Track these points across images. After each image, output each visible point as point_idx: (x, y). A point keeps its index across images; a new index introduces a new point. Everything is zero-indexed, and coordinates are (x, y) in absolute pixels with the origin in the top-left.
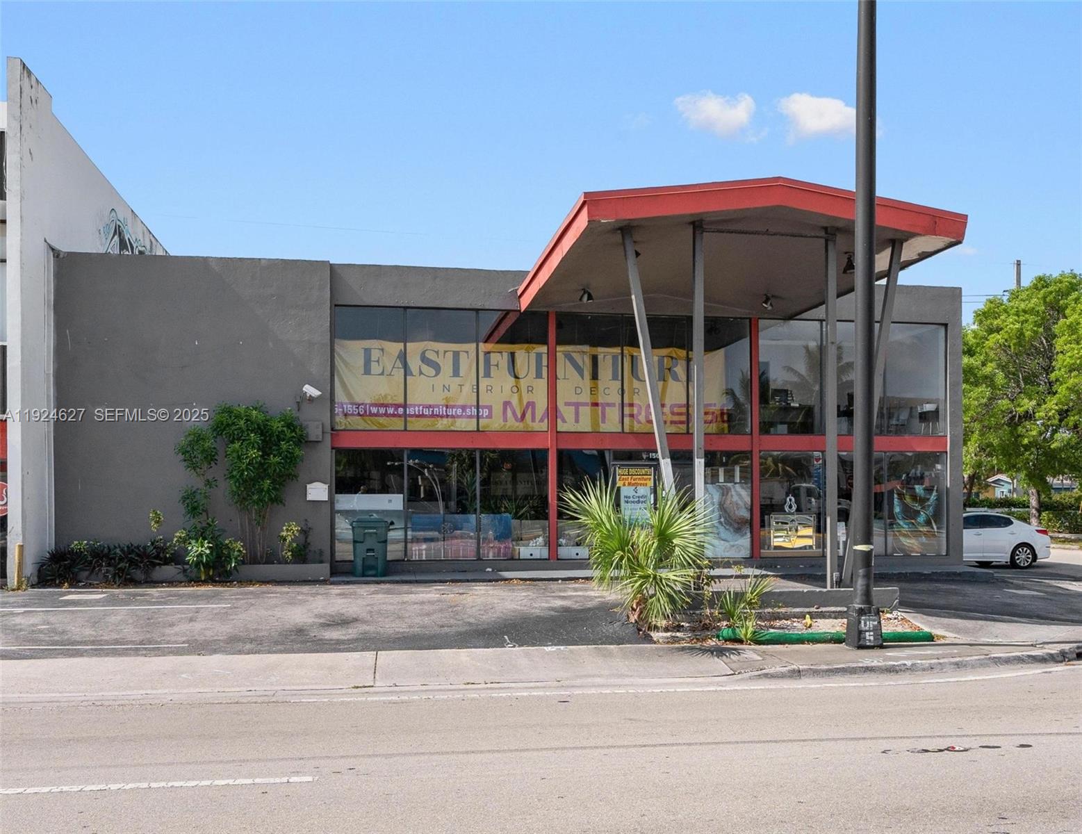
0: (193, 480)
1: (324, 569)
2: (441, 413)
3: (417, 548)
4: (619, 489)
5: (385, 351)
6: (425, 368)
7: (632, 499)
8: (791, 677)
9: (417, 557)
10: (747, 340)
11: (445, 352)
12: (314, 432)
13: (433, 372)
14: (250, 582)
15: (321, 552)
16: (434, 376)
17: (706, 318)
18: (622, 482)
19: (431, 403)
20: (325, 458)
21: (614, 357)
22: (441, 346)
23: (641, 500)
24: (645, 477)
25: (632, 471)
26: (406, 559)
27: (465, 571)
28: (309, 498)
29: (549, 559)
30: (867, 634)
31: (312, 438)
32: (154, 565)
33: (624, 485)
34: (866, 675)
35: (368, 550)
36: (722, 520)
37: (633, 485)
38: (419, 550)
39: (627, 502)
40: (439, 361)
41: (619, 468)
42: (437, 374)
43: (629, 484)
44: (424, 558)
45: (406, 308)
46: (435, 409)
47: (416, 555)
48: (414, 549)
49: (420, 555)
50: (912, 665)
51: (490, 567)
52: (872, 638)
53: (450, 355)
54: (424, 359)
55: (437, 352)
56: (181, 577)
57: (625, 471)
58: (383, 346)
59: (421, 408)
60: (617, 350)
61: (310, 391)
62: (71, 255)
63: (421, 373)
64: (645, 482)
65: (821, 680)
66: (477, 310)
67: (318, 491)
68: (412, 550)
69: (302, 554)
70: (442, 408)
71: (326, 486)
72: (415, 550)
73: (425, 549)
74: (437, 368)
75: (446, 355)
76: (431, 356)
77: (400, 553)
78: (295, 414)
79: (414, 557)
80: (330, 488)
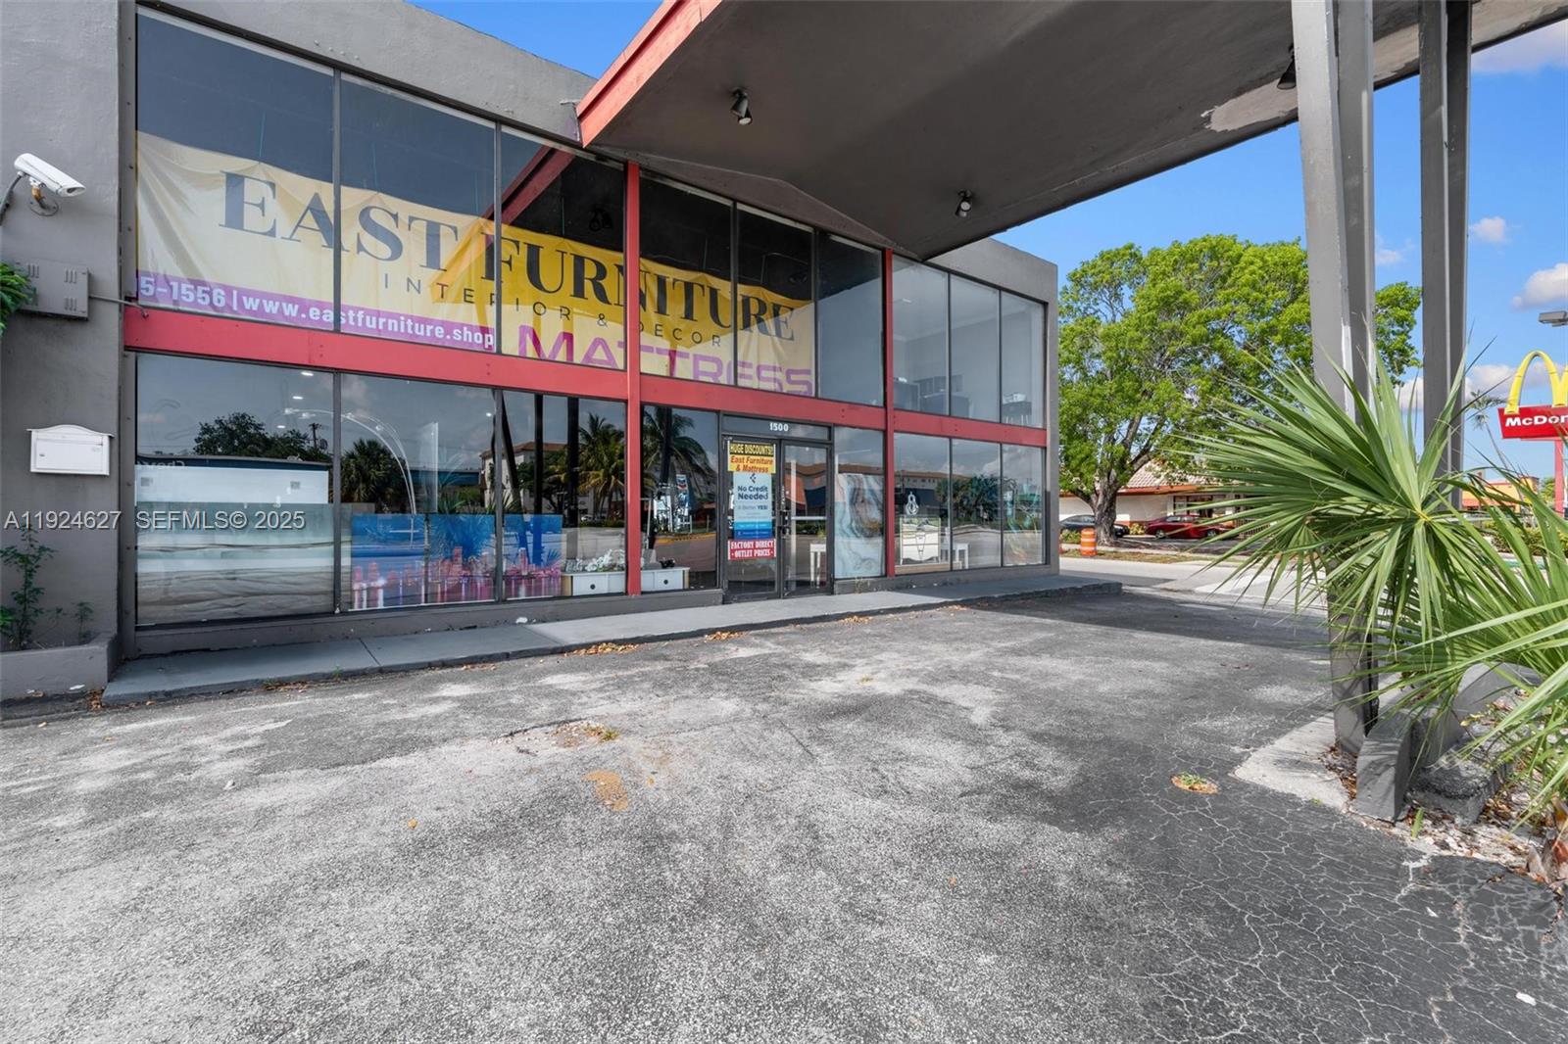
2: (402, 330)
3: (365, 585)
4: (731, 475)
5: (277, 188)
6: (368, 240)
7: (748, 493)
9: (365, 603)
10: (878, 282)
11: (412, 219)
13: (385, 250)
16: (389, 259)
18: (735, 465)
19: (383, 308)
22: (405, 208)
23: (760, 493)
24: (766, 458)
25: (749, 448)
26: (337, 611)
27: (475, 627)
29: (626, 593)
33: (738, 469)
36: (854, 525)
37: (750, 469)
38: (369, 589)
39: (741, 496)
40: (400, 233)
41: (731, 442)
42: (394, 256)
43: (745, 468)
44: (381, 605)
46: (390, 321)
47: (361, 600)
48: (356, 586)
49: (372, 600)
51: (523, 616)
53: (420, 228)
54: (368, 224)
55: (395, 217)
57: (740, 448)
58: (276, 180)
59: (360, 314)
63: (360, 248)
64: (765, 466)
67: (72, 450)
68: (352, 591)
70: (405, 321)
71: (99, 439)
72: (361, 590)
73: (383, 587)
74: (395, 245)
75: (412, 225)
76: (382, 220)
77: (323, 597)
79: (356, 604)
80: (113, 444)
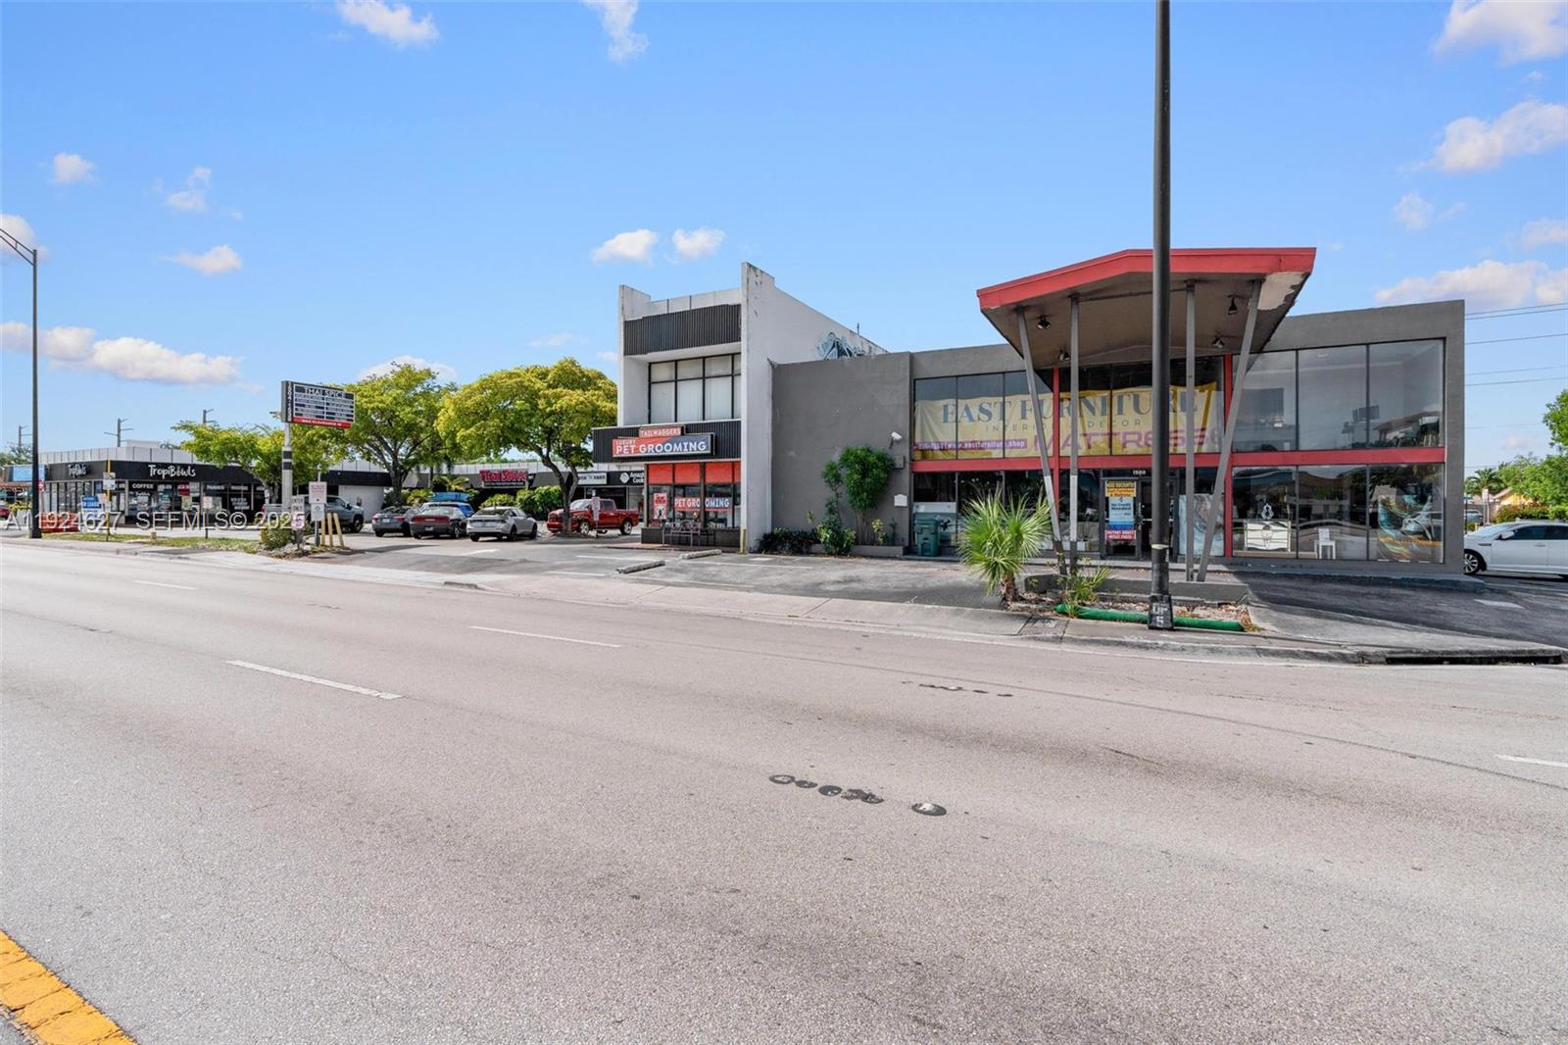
0: (829, 493)
1: (899, 550)
4: (1107, 498)
7: (1118, 507)
8: (1053, 642)
12: (899, 463)
13: (987, 418)
14: (854, 556)
15: (903, 540)
17: (1196, 359)
18: (1110, 494)
20: (906, 478)
21: (1104, 398)
23: (1127, 507)
24: (1129, 489)
25: (1119, 485)
28: (896, 504)
30: (1158, 617)
31: (898, 466)
32: (811, 544)
33: (1113, 496)
34: (1117, 648)
35: (925, 539)
37: (1119, 495)
39: (1113, 508)
40: (991, 410)
41: (1108, 482)
42: (990, 419)
43: (1116, 495)
45: (957, 377)
50: (1165, 645)
52: (1162, 622)
54: (982, 410)
55: (990, 404)
56: (824, 551)
57: (1112, 485)
60: (1106, 393)
61: (896, 436)
62: (779, 365)
63: (979, 419)
64: (1129, 493)
65: (1076, 646)
66: (1004, 373)
67: (901, 500)
69: (891, 540)
71: (906, 497)
74: (989, 414)
76: (986, 407)
78: (887, 451)
80: (909, 499)
